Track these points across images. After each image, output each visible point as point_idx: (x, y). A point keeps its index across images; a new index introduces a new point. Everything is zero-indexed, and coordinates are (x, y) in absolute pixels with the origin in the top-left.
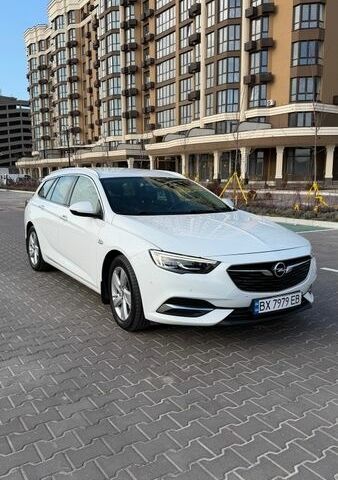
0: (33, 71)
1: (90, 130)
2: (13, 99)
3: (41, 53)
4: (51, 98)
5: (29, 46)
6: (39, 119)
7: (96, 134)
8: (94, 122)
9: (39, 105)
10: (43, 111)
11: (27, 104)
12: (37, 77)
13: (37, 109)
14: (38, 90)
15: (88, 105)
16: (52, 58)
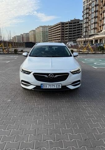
0: (84, 10)
1: (100, 28)
2: (79, 20)
3: (87, 4)
4: (89, 18)
5: (84, 2)
6: (85, 26)
7: (101, 29)
8: (101, 25)
9: (85, 21)
10: (86, 23)
11: (82, 21)
12: (85, 12)
13: (84, 22)
14: (85, 16)
15: (100, 19)
16: (90, 5)
